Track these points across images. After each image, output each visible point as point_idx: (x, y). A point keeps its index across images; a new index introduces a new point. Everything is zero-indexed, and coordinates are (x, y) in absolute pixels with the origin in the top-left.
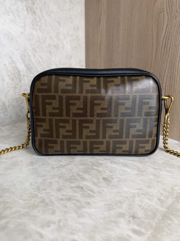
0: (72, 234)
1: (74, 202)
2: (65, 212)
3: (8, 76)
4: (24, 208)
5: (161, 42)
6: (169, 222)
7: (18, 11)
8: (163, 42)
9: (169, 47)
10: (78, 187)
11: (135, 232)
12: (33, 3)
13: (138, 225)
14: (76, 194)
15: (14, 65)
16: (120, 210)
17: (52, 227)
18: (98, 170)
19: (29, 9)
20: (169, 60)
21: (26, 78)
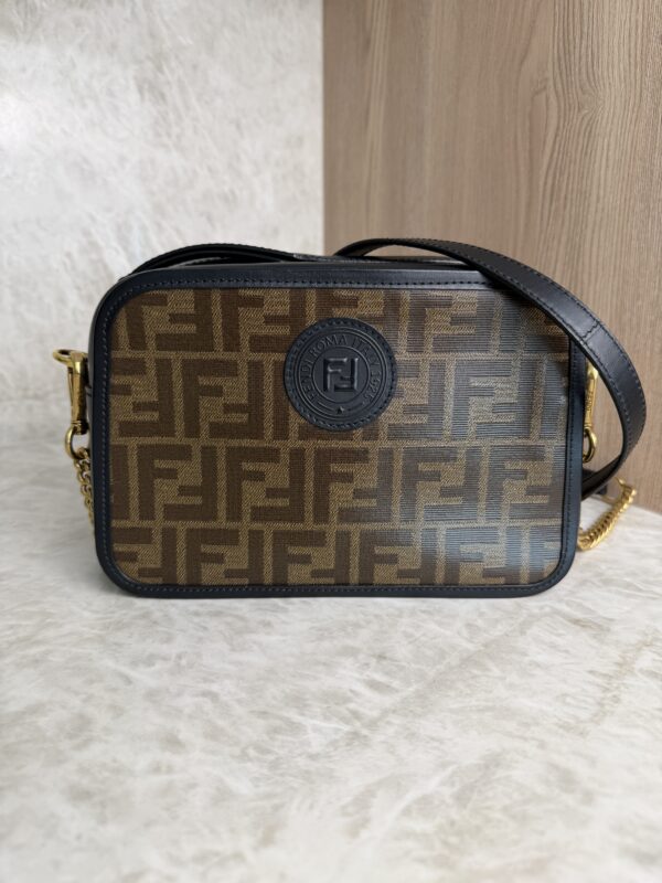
1: (229, 619)
2: (200, 640)
3: (78, 288)
5: (541, 183)
6: (475, 672)
7: (111, 94)
8: (545, 183)
9: (563, 195)
11: (374, 685)
12: (159, 69)
13: (388, 673)
15: (94, 256)
16: (350, 642)
17: (158, 666)
19: (146, 86)
20: (564, 239)
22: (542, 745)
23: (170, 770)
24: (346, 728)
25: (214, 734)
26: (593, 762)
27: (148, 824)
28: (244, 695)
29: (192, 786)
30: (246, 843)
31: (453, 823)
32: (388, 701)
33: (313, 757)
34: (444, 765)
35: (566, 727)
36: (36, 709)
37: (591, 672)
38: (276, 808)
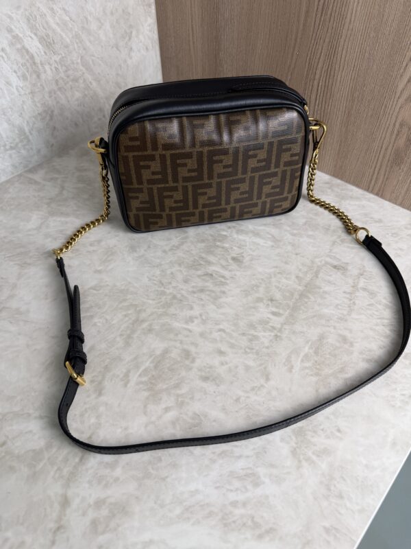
0: (216, 324)
1: (208, 293)
2: (203, 305)
4: (159, 309)
6: (306, 300)
10: (207, 274)
11: (274, 314)
13: (277, 307)
14: (207, 284)
15: (19, 46)
16: (257, 295)
17: (196, 321)
18: (223, 248)
21: (47, 67)
22: (335, 328)
23: (227, 363)
24: (273, 334)
25: (232, 346)
26: (351, 331)
27: (232, 383)
28: (233, 328)
29: (237, 367)
30: (262, 381)
31: (316, 362)
32: (281, 319)
33: (267, 348)
34: (307, 342)
35: (341, 319)
36: (166, 351)
37: (344, 292)
38: (265, 368)
